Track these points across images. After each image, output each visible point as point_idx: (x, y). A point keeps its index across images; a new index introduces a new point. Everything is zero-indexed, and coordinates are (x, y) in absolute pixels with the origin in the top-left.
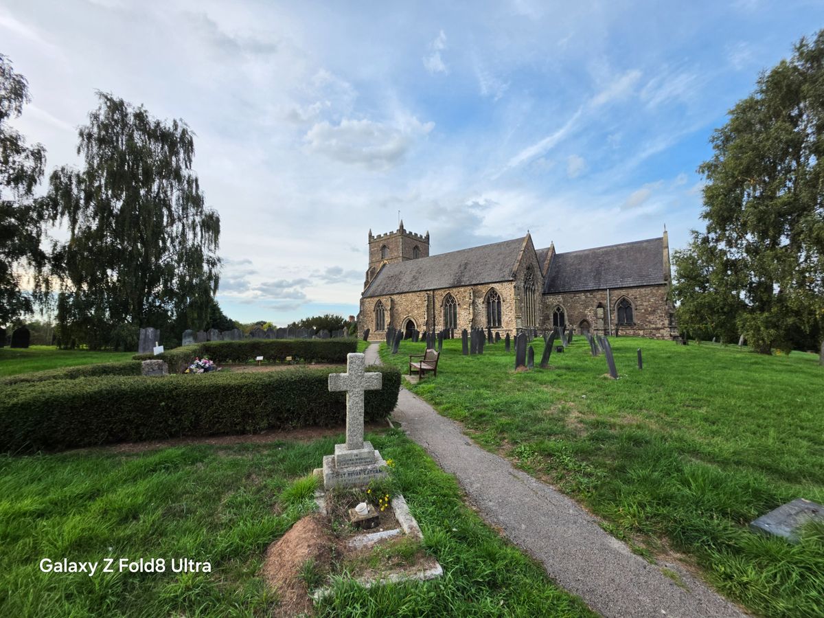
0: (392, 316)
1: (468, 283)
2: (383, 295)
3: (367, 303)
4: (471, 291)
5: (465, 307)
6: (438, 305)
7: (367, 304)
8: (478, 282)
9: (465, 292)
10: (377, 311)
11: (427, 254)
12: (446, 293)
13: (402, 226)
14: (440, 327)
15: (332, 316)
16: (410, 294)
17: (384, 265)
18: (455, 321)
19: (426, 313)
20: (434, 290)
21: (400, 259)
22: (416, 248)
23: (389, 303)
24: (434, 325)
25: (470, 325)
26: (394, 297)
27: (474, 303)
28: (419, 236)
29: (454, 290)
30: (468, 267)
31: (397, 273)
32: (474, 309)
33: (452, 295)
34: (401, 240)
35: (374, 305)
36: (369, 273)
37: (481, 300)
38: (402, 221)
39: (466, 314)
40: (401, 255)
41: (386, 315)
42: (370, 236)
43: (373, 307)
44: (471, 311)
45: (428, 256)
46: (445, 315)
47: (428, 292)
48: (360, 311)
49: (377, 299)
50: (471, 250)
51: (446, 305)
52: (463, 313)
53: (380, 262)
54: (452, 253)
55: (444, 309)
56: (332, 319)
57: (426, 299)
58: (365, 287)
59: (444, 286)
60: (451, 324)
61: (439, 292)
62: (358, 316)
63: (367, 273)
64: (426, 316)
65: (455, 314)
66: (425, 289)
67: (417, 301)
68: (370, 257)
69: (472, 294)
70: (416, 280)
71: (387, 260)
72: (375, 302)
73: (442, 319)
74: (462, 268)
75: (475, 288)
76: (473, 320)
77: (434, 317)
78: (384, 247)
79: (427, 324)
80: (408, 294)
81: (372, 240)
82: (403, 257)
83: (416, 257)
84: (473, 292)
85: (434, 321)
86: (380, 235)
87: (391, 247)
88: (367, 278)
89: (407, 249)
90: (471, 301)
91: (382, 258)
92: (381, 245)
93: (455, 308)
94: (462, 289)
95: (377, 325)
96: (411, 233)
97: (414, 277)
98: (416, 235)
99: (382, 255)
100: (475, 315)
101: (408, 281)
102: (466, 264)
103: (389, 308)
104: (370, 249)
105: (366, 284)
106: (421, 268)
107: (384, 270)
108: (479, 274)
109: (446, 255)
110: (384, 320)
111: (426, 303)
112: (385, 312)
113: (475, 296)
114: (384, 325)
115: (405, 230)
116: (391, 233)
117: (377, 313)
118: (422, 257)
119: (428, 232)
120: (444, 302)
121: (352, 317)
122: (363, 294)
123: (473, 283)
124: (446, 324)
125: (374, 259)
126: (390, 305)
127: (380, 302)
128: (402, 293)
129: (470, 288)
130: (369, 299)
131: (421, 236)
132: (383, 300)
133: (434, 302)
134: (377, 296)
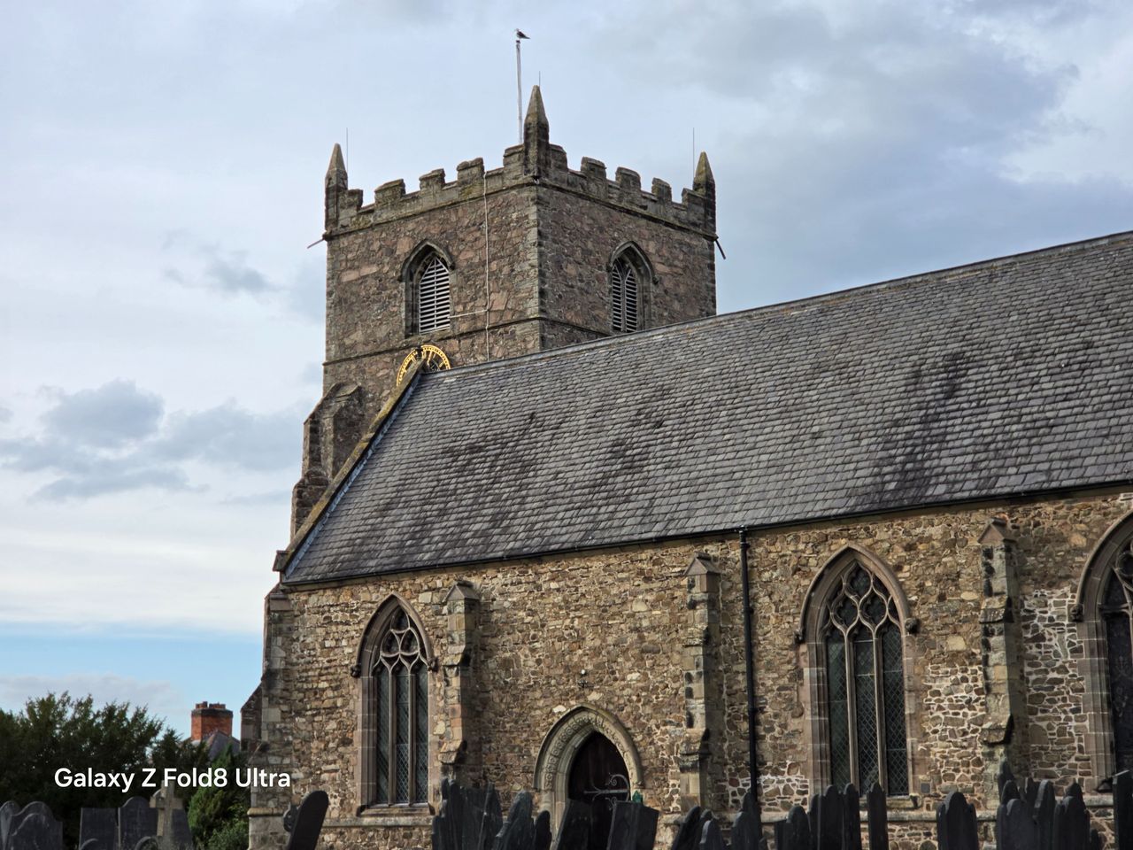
0: (474, 707)
1: (968, 489)
2: (417, 571)
3: (313, 619)
4: (996, 541)
5: (957, 644)
6: (776, 632)
7: (310, 632)
8: (1034, 481)
9: (952, 545)
10: (379, 671)
11: (704, 300)
12: (828, 555)
13: (537, 128)
14: (795, 779)
15: (85, 706)
16: (597, 564)
17: (423, 376)
18: (895, 739)
19: (698, 687)
20: (749, 535)
21: (529, 335)
22: (631, 259)
23: (455, 620)
24: (756, 768)
25: (994, 769)
26: (491, 583)
27: (1014, 617)
28: (647, 186)
29: (883, 532)
30: (971, 382)
31: (507, 425)
32: (1016, 658)
33: (870, 564)
34: (532, 213)
35: (356, 631)
36: (327, 423)
37: (1061, 600)
38: (537, 96)
39: (962, 694)
40: (532, 308)
41: (434, 702)
42: (338, 190)
43: (349, 650)
44: (999, 673)
45: (711, 313)
46: (828, 699)
47: (712, 549)
48: (269, 676)
49: (374, 596)
50: (987, 271)
51: (831, 635)
52: (944, 685)
53: (396, 352)
54: (866, 291)
55: (821, 658)
56: (84, 720)
57: (698, 593)
58: (299, 517)
59: (816, 510)
60: (865, 760)
61: (786, 547)
62: (252, 709)
63: (314, 423)
64: (698, 707)
65: (893, 693)
66: (696, 524)
67: (639, 607)
68: (332, 322)
69: (998, 562)
70: (631, 468)
71: (444, 339)
72: (364, 617)
73: (807, 723)
74: (932, 388)
75: (1022, 517)
76: (1015, 734)
77: (754, 713)
78: (424, 256)
79: (706, 757)
80: (577, 563)
81: (347, 216)
82: (547, 322)
83: (634, 320)
84: (1009, 545)
85: (754, 738)
86: (400, 184)
87: (466, 256)
88: (314, 456)
89: (571, 270)
90: (997, 603)
91: (412, 329)
92: (404, 247)
93: (890, 653)
94: (934, 528)
95: (377, 763)
96: (594, 169)
97: (618, 449)
98: (629, 178)
99: (412, 310)
100: (1026, 700)
101: (584, 472)
102: (956, 365)
103: (454, 654)
104: (334, 274)
105: (304, 498)
106: (664, 392)
107: (429, 403)
108: (1042, 428)
109: (826, 305)
110: (420, 736)
111: (698, 621)
112: (431, 682)
113: (1018, 574)
114: (420, 768)
115: (559, 153)
116: (472, 168)
117: (375, 691)
118: (672, 320)
119: (704, 162)
120: (818, 609)
121: (211, 716)
122: (284, 562)
123: (1004, 485)
124: (832, 760)
125: (358, 336)
126: (459, 634)
127: (393, 614)
128: (539, 557)
129: (982, 518)
130: (327, 598)
131: (662, 190)
132: (419, 600)
133: (750, 612)
134: (378, 577)
